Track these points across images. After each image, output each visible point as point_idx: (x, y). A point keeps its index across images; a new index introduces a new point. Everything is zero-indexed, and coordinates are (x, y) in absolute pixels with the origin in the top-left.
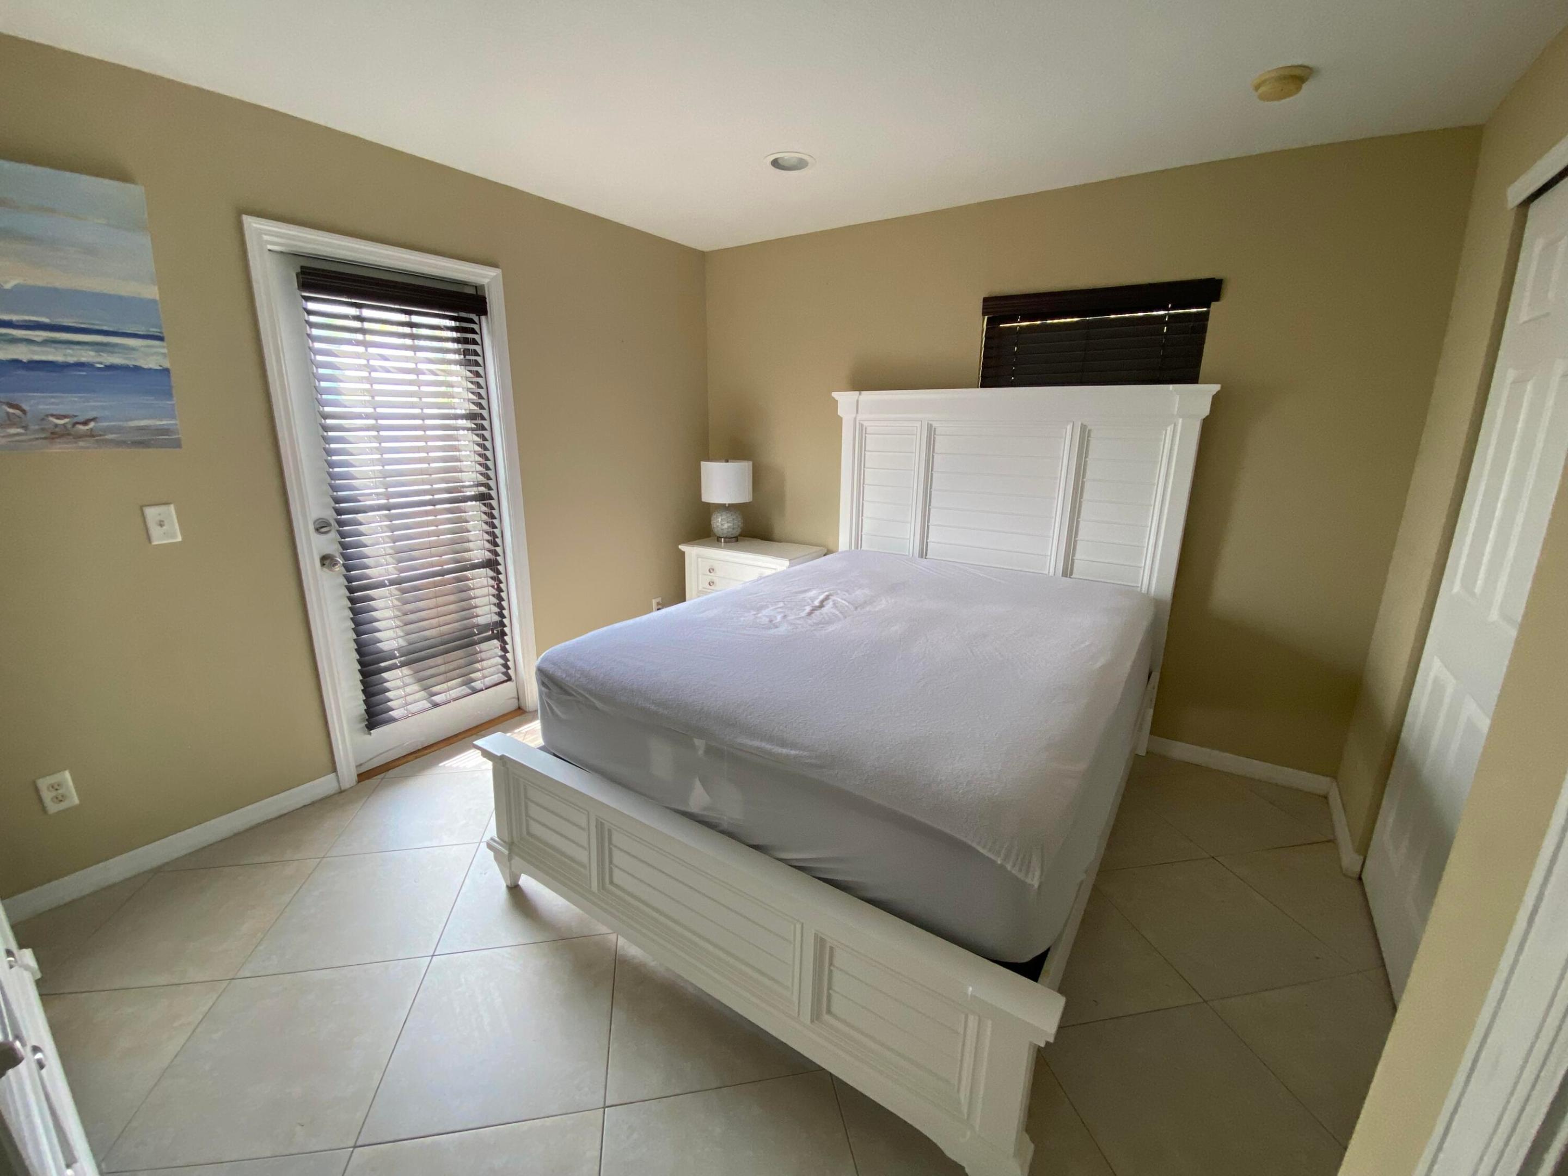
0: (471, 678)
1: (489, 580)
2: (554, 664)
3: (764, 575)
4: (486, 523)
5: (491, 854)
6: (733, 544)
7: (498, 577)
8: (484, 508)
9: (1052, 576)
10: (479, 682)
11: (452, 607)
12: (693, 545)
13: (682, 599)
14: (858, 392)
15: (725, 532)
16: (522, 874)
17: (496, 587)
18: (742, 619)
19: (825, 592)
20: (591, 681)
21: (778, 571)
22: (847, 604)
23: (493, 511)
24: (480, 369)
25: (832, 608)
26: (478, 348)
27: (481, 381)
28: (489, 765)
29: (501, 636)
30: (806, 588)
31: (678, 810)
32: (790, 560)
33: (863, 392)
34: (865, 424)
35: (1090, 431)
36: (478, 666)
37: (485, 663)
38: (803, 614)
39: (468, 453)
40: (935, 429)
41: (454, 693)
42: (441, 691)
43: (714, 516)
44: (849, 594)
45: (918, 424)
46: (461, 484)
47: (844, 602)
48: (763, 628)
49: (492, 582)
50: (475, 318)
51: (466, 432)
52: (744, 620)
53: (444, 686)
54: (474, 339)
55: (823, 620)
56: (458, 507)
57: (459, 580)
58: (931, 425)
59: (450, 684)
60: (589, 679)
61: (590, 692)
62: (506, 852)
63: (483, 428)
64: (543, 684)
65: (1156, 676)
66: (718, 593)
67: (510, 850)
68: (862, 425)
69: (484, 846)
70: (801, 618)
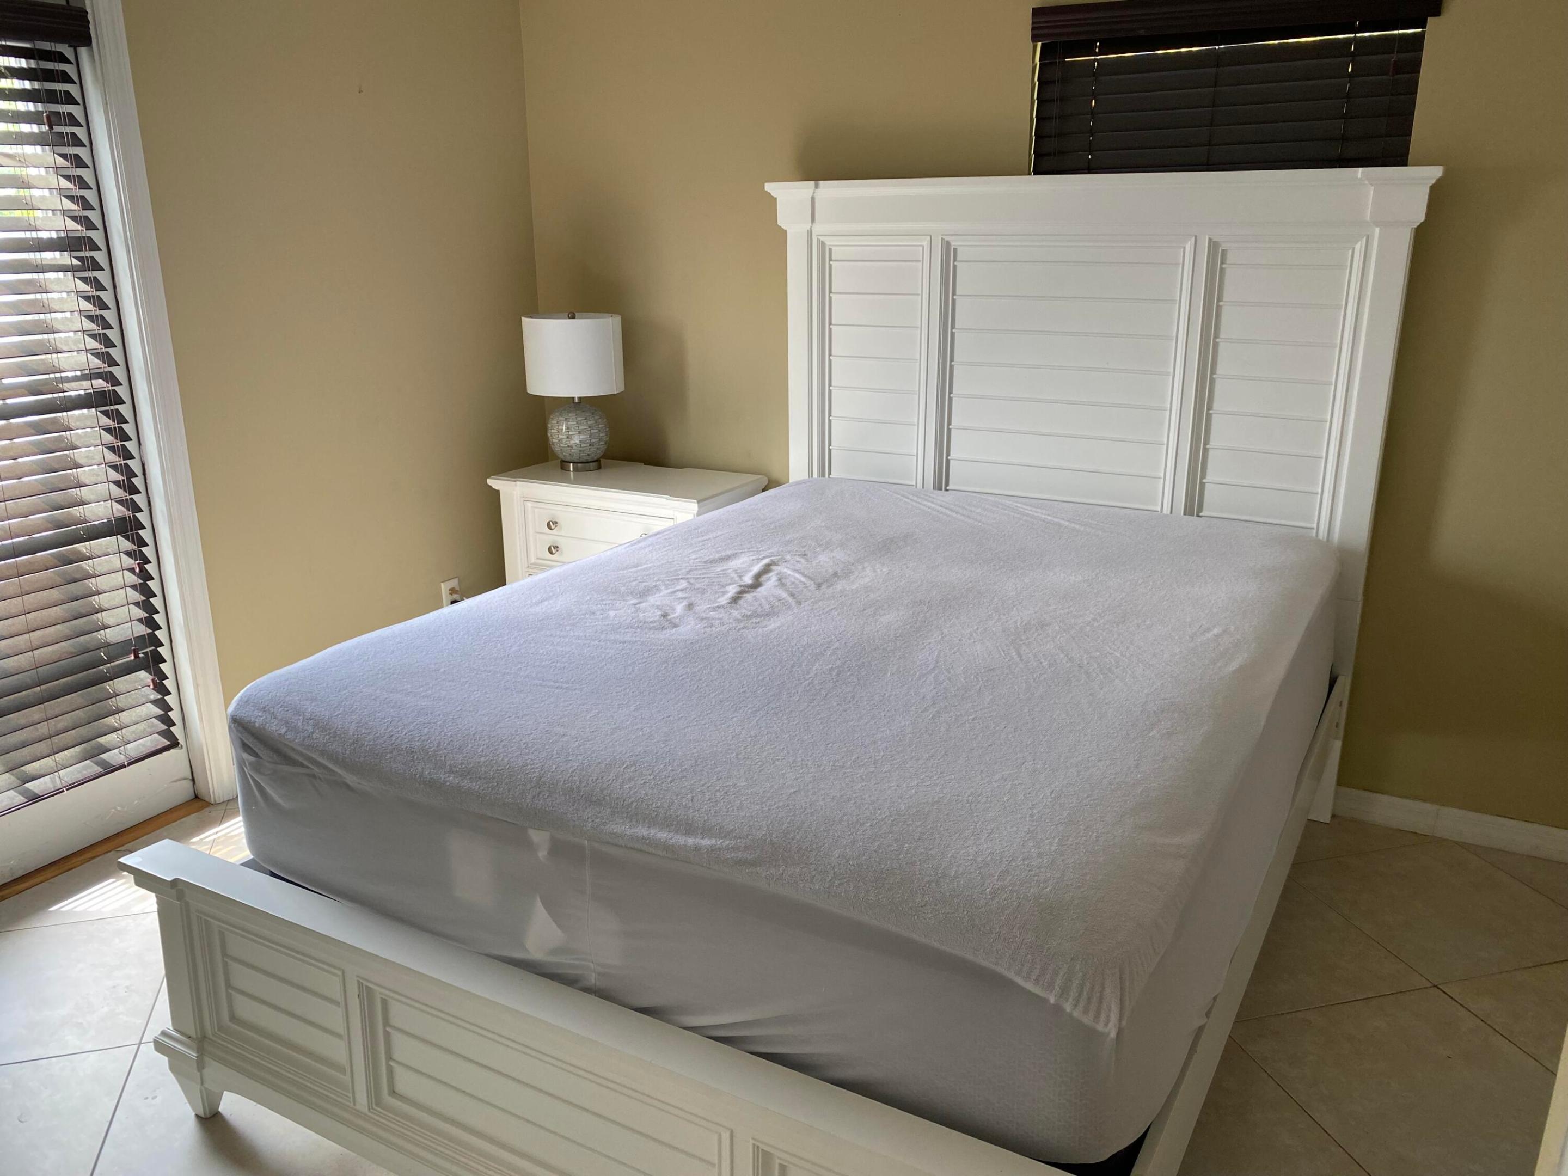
0: (101, 745)
1: (124, 556)
2: (264, 709)
3: (651, 533)
4: (112, 449)
5: (164, 1060)
6: (593, 474)
7: (141, 552)
8: (105, 421)
9: (1166, 516)
10: (116, 751)
11: (56, 612)
12: (515, 477)
13: (498, 579)
14: (812, 183)
15: (575, 450)
16: (225, 1092)
17: (137, 570)
18: (612, 613)
19: (764, 558)
20: (334, 737)
21: (679, 522)
22: (803, 579)
23: (124, 426)
24: (83, 152)
25: (775, 586)
26: (76, 111)
27: (86, 174)
28: (149, 902)
29: (153, 662)
30: (729, 552)
31: (506, 957)
32: (698, 502)
33: (821, 183)
34: (829, 242)
35: (1224, 252)
36: (111, 721)
37: (125, 717)
38: (724, 600)
39: (68, 315)
40: (955, 250)
41: (68, 775)
42: (42, 772)
43: (552, 423)
44: (807, 560)
45: (926, 243)
46: (58, 375)
47: (797, 575)
48: (650, 629)
49: (129, 562)
50: (67, 51)
51: (61, 274)
52: (615, 616)
53: (48, 762)
54: (67, 93)
55: (760, 610)
56: (54, 421)
57: (66, 561)
58: (948, 243)
59: (59, 757)
60: (330, 734)
61: (333, 757)
62: (193, 1054)
63: (97, 267)
64: (245, 747)
65: (1344, 683)
66: (566, 567)
67: (201, 1051)
68: (823, 244)
69: (149, 1049)
70: (719, 607)
